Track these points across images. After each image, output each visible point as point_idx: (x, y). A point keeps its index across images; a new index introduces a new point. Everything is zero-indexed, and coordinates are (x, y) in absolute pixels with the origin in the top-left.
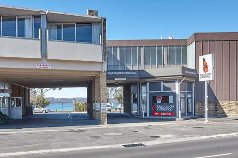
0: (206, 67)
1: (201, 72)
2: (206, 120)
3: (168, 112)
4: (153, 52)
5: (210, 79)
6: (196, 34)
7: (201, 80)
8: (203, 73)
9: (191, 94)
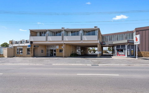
0: (137, 39)
1: (135, 41)
2: (137, 58)
3: (123, 55)
4: (120, 36)
5: (139, 43)
6: (136, 29)
7: (135, 44)
8: (136, 41)
9: (134, 49)
